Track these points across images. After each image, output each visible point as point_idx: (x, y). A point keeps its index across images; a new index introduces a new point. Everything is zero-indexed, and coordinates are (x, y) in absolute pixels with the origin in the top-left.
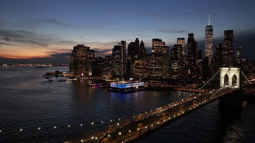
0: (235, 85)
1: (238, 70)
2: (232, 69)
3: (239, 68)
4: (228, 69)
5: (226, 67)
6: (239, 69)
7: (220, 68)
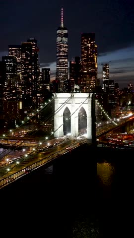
0: (83, 133)
1: (88, 98)
2: (76, 95)
3: (90, 93)
4: (68, 95)
5: (64, 91)
6: (90, 95)
7: (54, 94)
